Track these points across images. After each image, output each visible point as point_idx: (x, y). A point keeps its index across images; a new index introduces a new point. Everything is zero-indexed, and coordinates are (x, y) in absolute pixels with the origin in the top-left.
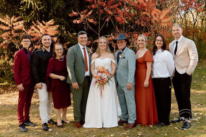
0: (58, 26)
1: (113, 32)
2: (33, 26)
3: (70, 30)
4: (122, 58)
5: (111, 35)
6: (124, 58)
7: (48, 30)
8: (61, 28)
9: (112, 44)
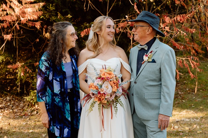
0: (42, 4)
1: (129, 13)
2: (4, 5)
3: (64, 10)
4: (149, 62)
5: (126, 18)
6: (154, 61)
7: (26, 10)
8: (48, 9)
9: (127, 32)
